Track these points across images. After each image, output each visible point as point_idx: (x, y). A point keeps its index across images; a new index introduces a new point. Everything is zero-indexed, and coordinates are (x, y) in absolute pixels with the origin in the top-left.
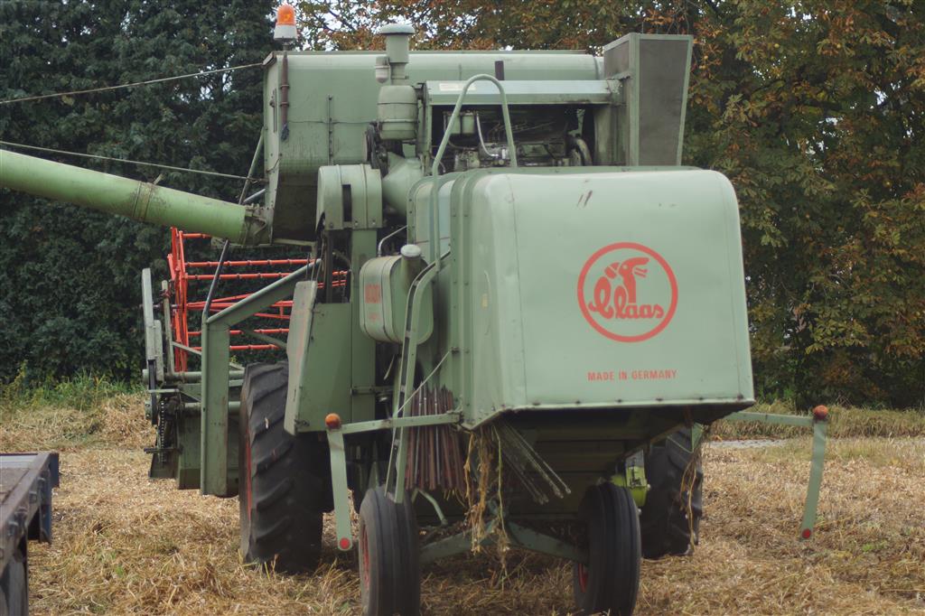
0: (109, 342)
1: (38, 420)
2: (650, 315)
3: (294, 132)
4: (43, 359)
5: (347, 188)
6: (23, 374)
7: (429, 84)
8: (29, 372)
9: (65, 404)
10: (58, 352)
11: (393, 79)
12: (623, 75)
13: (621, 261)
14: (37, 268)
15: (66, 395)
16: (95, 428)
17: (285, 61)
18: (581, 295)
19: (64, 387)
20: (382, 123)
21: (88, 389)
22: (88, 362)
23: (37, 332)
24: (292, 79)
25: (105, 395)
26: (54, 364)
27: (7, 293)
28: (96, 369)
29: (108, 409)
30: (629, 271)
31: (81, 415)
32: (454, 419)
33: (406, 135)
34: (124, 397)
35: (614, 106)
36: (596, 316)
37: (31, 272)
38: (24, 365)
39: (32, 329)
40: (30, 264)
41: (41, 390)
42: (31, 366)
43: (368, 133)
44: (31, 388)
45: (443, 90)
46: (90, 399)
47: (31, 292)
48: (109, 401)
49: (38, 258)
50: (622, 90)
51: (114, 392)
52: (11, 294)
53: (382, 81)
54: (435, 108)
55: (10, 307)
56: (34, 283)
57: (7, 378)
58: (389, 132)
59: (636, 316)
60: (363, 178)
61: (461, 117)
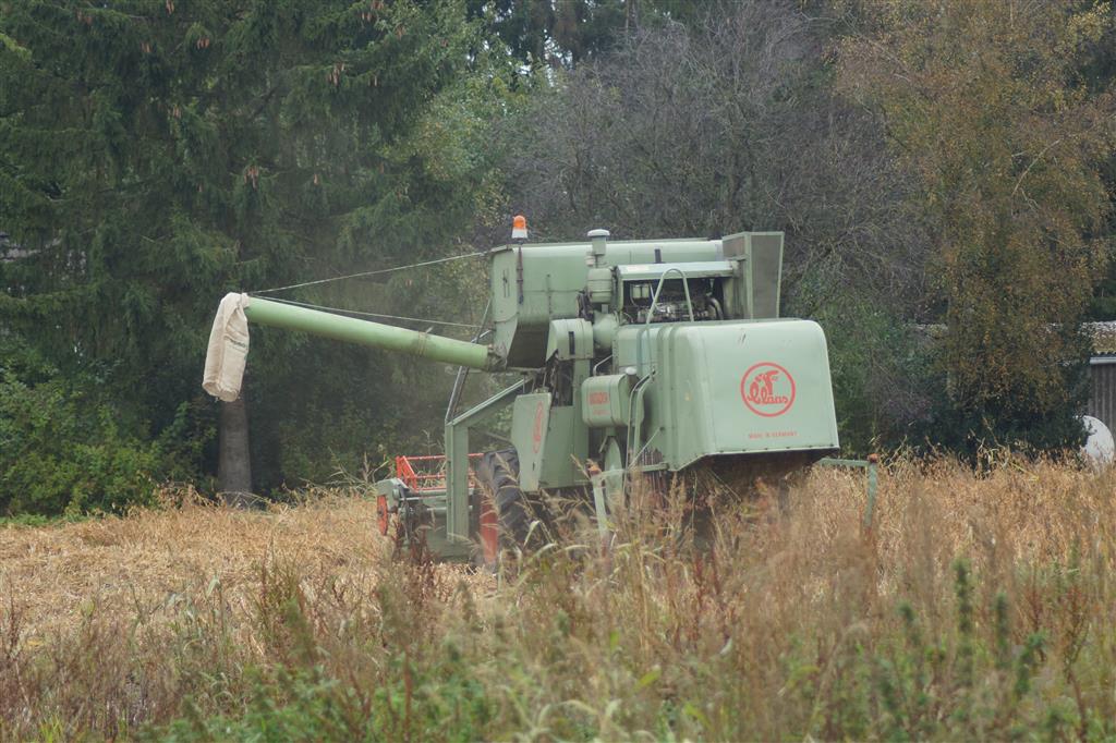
2: (781, 402)
3: (527, 299)
5: (571, 334)
7: (620, 267)
11: (597, 266)
12: (741, 258)
13: (764, 372)
17: (520, 252)
18: (742, 392)
20: (591, 293)
24: (525, 264)
30: (768, 378)
32: (664, 467)
33: (606, 300)
35: (735, 278)
36: (752, 403)
43: (579, 298)
45: (629, 271)
50: (740, 267)
53: (591, 266)
54: (625, 282)
58: (596, 298)
59: (773, 402)
60: (580, 327)
61: (641, 288)
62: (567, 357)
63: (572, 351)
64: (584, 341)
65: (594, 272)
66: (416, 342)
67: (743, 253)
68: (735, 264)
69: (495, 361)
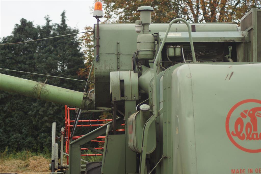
0: (31, 141)
1: (11, 163)
3: (102, 59)
4: (12, 146)
5: (122, 81)
6: (7, 150)
7: (160, 34)
8: (8, 149)
9: (19, 159)
10: (17, 144)
11: (144, 31)
13: (249, 109)
14: (11, 119)
15: (19, 156)
16: (27, 166)
18: (227, 127)
19: (18, 154)
21: (25, 154)
22: (25, 147)
23: (11, 138)
25: (30, 156)
26: (16, 147)
27: (2, 127)
28: (27, 149)
29: (31, 160)
30: (253, 114)
31: (23, 162)
33: (149, 57)
34: (35, 157)
35: (245, 43)
36: (236, 139)
37: (9, 121)
38: (7, 148)
39: (9, 137)
40: (9, 118)
41: (12, 155)
42: (9, 148)
44: (9, 154)
46: (25, 157)
47: (9, 126)
48: (31, 158)
49: (12, 117)
50: (249, 35)
51: (33, 155)
52: (3, 127)
53: (138, 32)
55: (3, 131)
56: (10, 124)
57: (2, 151)
58: (142, 55)
59: (257, 139)
60: (130, 77)
61: (175, 49)
62: (119, 98)
63: (122, 94)
64: (132, 86)
65: (141, 37)
66: (35, 89)
67: (251, 24)
68: (245, 33)
69: (88, 102)
